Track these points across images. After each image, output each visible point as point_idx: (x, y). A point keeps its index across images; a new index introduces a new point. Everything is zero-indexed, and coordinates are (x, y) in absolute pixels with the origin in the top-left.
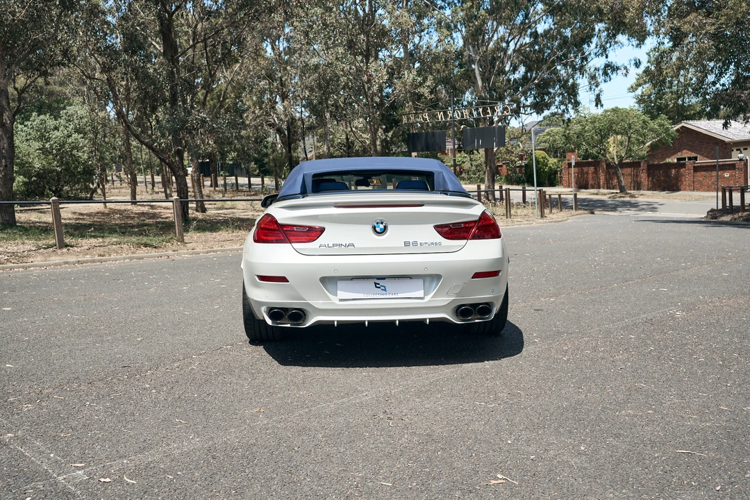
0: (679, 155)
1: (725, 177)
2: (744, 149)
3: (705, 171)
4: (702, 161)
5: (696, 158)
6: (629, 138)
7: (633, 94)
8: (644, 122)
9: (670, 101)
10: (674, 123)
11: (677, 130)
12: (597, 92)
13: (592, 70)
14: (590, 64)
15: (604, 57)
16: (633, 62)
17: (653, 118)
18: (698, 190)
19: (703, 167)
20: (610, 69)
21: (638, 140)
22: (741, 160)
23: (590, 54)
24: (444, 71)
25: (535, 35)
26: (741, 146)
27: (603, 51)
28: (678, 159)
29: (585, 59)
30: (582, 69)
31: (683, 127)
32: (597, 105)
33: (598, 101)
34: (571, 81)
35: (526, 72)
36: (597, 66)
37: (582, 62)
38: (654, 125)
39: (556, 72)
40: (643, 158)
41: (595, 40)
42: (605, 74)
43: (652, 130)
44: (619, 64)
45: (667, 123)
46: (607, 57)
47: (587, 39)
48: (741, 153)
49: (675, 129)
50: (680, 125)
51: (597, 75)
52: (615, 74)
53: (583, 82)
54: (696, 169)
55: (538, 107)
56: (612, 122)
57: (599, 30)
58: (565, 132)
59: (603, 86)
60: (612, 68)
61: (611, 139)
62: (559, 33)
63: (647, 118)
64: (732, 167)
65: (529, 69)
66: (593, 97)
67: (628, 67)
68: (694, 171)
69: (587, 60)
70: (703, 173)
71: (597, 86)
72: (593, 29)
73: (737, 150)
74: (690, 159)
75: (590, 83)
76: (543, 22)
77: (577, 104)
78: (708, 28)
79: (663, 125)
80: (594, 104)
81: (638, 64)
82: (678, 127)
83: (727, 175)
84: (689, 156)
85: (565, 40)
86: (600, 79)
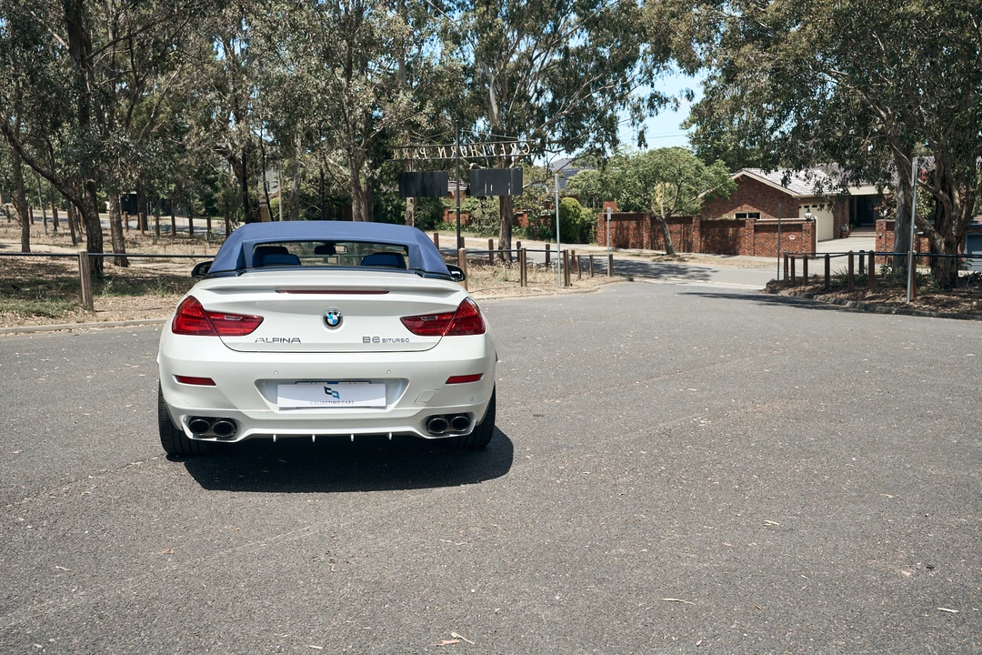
0: (739, 210)
1: (790, 240)
2: (813, 207)
3: (767, 231)
4: (765, 218)
5: (758, 216)
6: (679, 187)
7: (686, 132)
8: (698, 168)
9: (730, 143)
10: (733, 171)
11: (737, 180)
12: (640, 129)
13: (636, 100)
14: (633, 93)
15: (650, 86)
16: (685, 94)
17: (709, 163)
18: (759, 254)
19: (765, 226)
20: (656, 101)
21: (690, 190)
22: (808, 220)
23: (633, 80)
24: (449, 93)
25: (566, 51)
26: (810, 202)
27: (649, 78)
28: (738, 215)
29: (626, 86)
30: (622, 98)
31: (744, 175)
32: (640, 145)
33: (641, 139)
34: (610, 112)
35: (553, 100)
36: (642, 96)
37: (623, 89)
38: (708, 171)
39: (591, 99)
40: (696, 212)
41: (639, 63)
42: (651, 106)
43: (706, 178)
44: (668, 95)
45: (725, 171)
46: (652, 86)
47: (629, 61)
48: (809, 211)
49: (733, 178)
50: (741, 174)
51: (641, 106)
52: (662, 107)
53: (623, 114)
54: (758, 229)
55: (569, 144)
56: (658, 166)
57: (645, 51)
58: (601, 176)
59: (647, 121)
60: (659, 99)
61: (658, 187)
62: (596, 53)
63: (701, 164)
64: (798, 228)
65: (556, 95)
66: (636, 135)
67: (679, 99)
68: (755, 231)
69: (629, 89)
70: (765, 234)
71: (641, 121)
72: (637, 50)
73: (806, 207)
74: (751, 215)
75: (632, 116)
76: (576, 37)
77: (615, 142)
78: (765, 64)
79: (720, 173)
80: (637, 143)
81: (690, 96)
82: (738, 175)
83: (792, 237)
84: (750, 211)
85: (601, 62)
86: (646, 112)
